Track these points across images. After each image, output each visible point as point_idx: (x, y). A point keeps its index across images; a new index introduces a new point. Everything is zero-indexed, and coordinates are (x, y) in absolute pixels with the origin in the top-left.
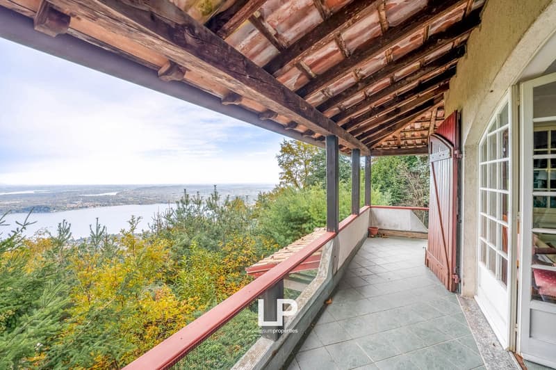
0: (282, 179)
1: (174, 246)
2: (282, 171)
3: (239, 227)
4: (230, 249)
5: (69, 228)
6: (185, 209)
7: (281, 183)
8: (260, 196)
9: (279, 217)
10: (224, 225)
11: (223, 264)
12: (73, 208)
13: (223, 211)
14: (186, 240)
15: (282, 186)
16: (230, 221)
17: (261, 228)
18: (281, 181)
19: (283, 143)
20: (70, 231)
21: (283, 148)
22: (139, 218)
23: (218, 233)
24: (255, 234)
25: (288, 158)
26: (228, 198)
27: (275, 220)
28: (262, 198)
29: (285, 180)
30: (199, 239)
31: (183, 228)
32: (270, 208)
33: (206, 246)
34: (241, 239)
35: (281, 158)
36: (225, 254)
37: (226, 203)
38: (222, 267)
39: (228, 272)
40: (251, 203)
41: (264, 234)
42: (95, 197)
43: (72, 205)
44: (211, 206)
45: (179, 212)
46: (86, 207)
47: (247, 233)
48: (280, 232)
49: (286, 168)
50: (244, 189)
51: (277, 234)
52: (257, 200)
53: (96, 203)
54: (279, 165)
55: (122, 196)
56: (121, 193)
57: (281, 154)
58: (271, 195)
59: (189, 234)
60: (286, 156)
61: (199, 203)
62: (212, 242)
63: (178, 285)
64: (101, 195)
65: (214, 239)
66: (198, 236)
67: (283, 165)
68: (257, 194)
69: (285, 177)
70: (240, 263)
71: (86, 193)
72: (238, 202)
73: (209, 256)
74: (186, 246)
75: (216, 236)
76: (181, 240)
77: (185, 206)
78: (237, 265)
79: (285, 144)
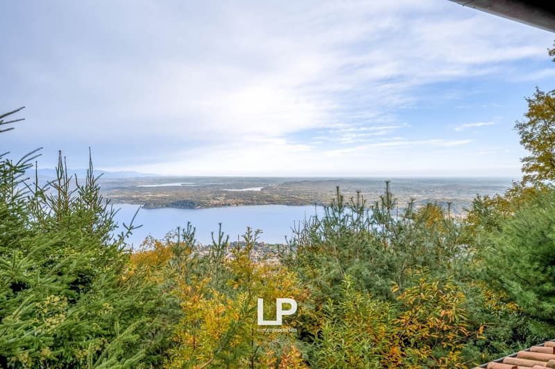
0: (528, 171)
1: (319, 279)
2: (529, 154)
3: (432, 261)
4: (412, 299)
5: (193, 234)
6: (336, 219)
7: (526, 178)
8: (477, 203)
9: (523, 250)
10: (401, 253)
11: (399, 325)
12: (216, 206)
13: (401, 229)
14: (336, 269)
15: (529, 185)
16: (414, 247)
17: (479, 267)
18: (525, 174)
19: (533, 98)
20: (195, 238)
21: (532, 108)
22: (257, 232)
23: (391, 268)
24: (465, 278)
25: (545, 128)
26: (411, 204)
27: (513, 257)
28: (480, 208)
29: (536, 173)
30: (358, 274)
31: (331, 250)
32: (500, 230)
33: (369, 287)
34: (435, 285)
35: (529, 129)
36: (403, 308)
37: (407, 214)
38: (396, 330)
39: (407, 343)
40: (458, 217)
41: (487, 281)
42: (237, 193)
43: (215, 202)
44: (380, 218)
45: (328, 224)
46: (229, 205)
47: (447, 275)
48: (525, 282)
49: (540, 147)
50: (446, 188)
51: (516, 288)
52: (471, 208)
53: (239, 201)
54: (523, 142)
55: (267, 193)
56: (266, 189)
57: (527, 120)
58: (501, 203)
59: (341, 262)
60: (542, 123)
61: (360, 210)
62: (380, 282)
63: (318, 346)
64: (244, 190)
65: (384, 275)
66: (355, 267)
67: (532, 142)
68: (471, 198)
69: (535, 168)
70: (432, 330)
71: (229, 187)
72: (431, 212)
73: (373, 306)
74: (337, 281)
75: (389, 270)
76: (329, 270)
77: (337, 214)
78: (426, 333)
79: (539, 98)
